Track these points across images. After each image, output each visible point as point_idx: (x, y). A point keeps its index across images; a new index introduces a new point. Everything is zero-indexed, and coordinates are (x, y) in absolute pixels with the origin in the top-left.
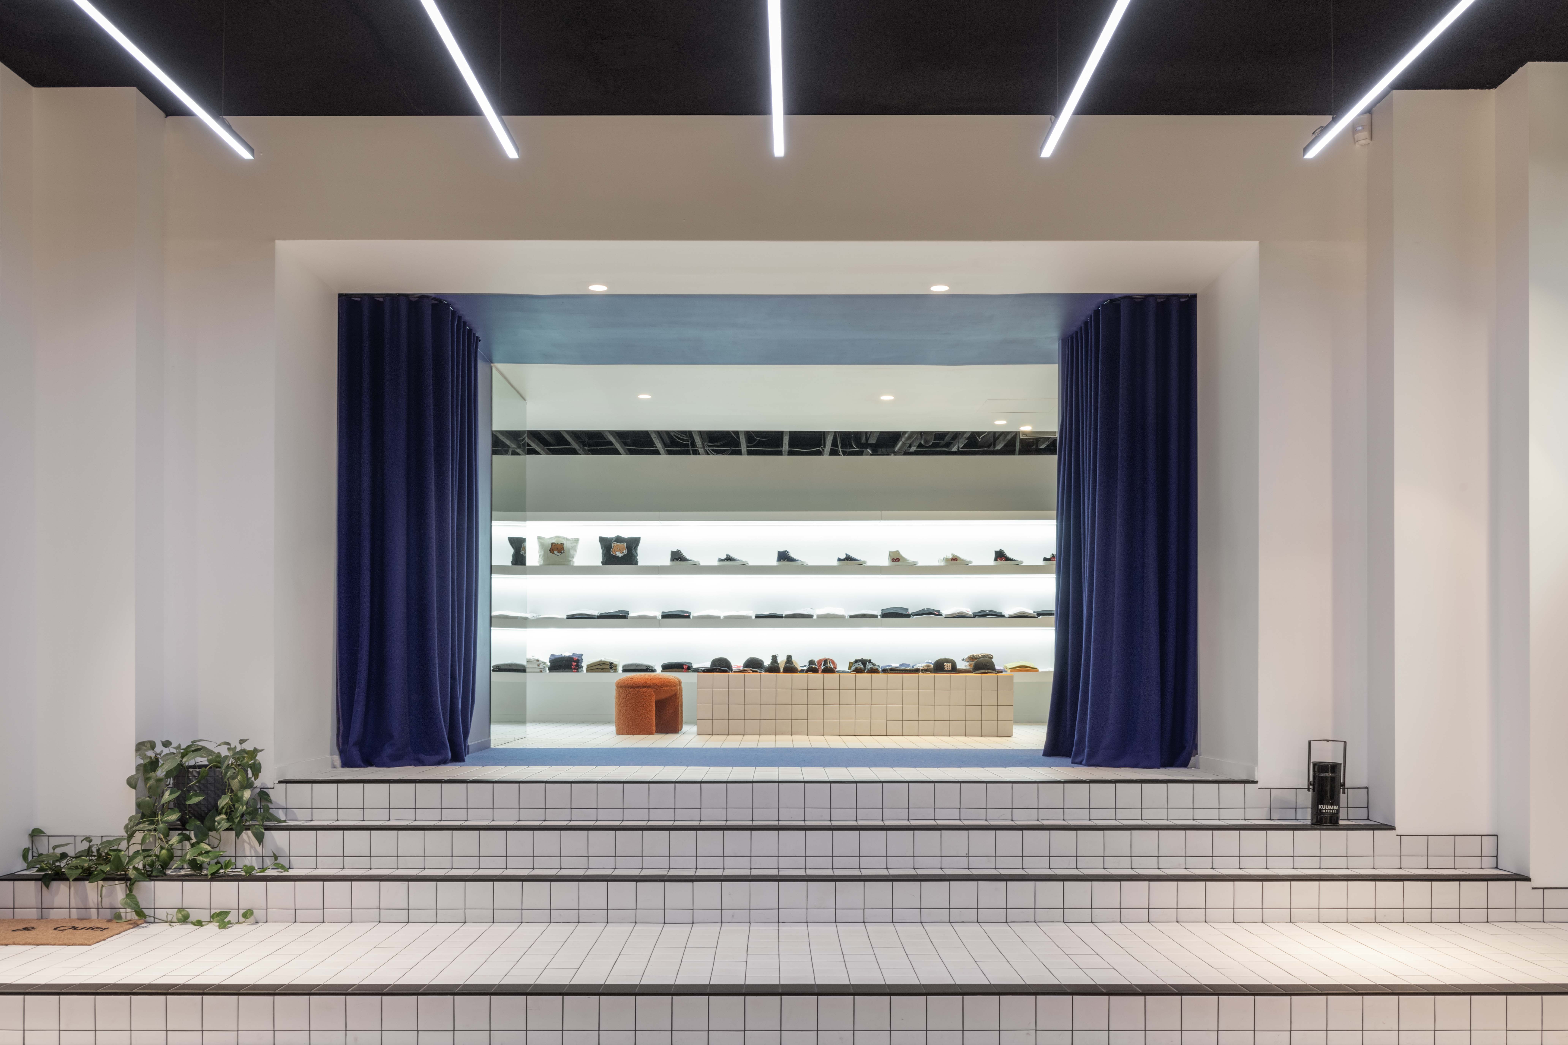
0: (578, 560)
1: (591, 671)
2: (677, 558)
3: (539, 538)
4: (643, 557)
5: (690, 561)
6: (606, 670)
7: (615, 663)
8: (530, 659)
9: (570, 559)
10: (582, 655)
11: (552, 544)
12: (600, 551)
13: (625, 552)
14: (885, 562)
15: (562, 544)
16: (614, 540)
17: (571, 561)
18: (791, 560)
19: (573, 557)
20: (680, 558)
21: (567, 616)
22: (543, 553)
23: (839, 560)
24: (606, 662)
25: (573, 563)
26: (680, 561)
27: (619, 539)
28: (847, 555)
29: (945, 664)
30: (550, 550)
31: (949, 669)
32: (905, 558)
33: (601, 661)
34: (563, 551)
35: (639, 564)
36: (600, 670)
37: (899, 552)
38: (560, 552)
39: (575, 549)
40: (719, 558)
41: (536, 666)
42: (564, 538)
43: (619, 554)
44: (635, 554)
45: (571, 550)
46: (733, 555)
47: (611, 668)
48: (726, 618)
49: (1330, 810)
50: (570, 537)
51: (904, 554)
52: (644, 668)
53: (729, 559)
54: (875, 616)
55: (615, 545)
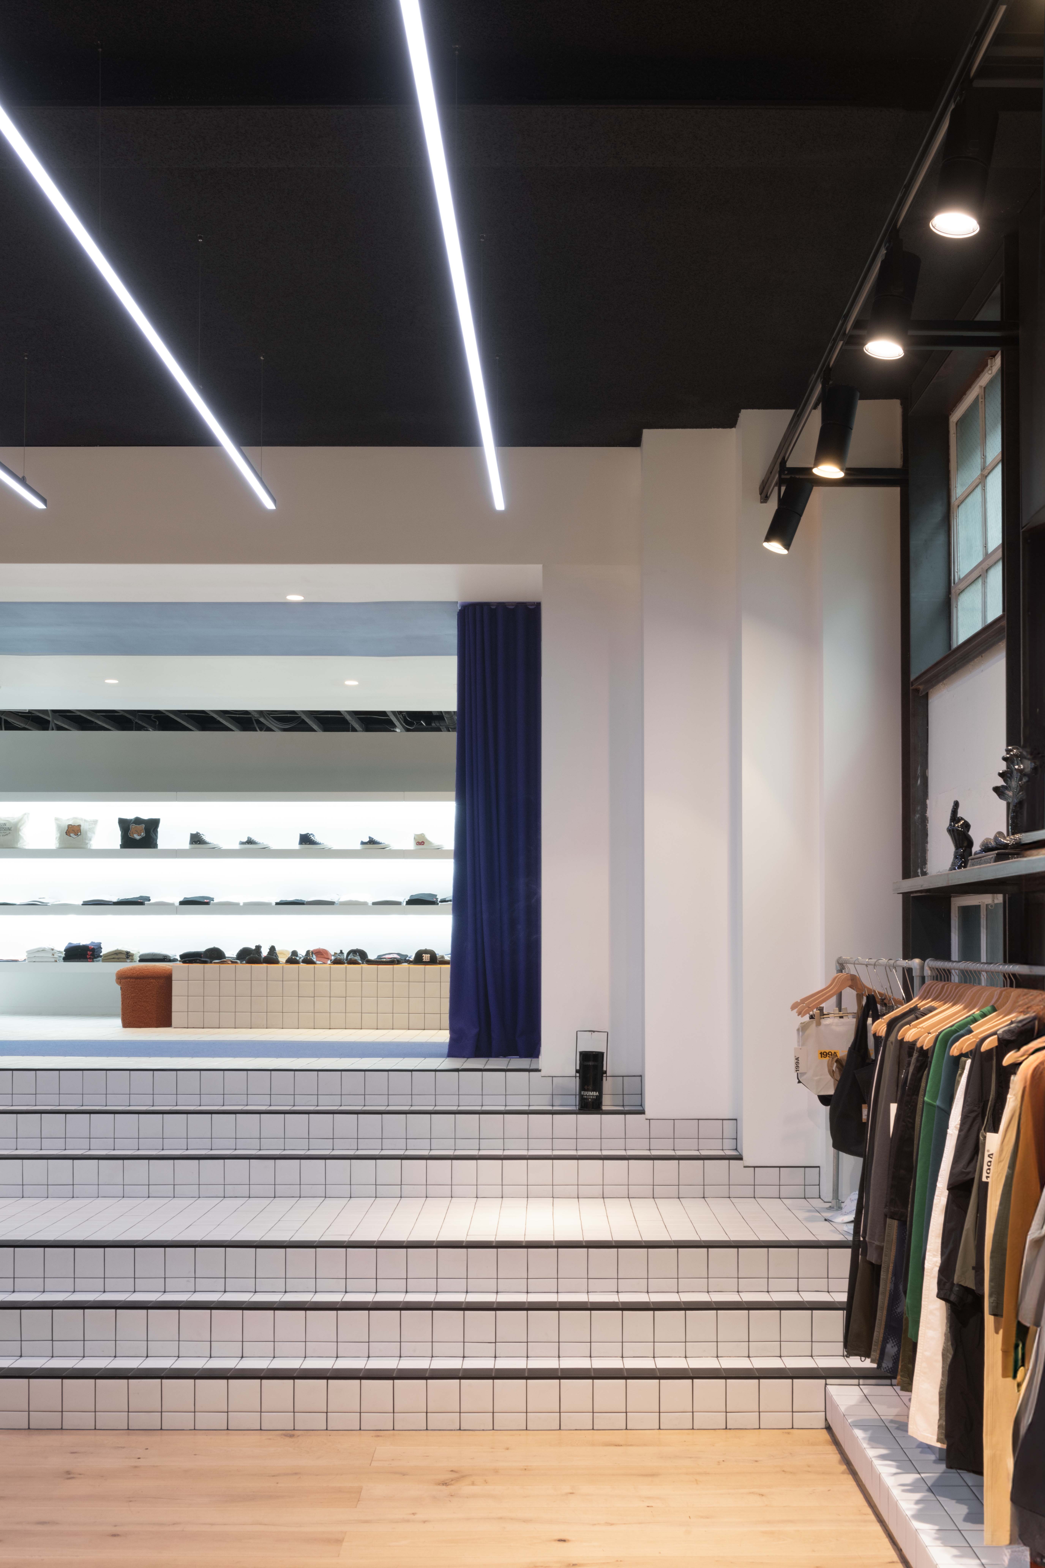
0: (96, 843)
1: (107, 960)
2: (196, 840)
3: (57, 819)
4: (164, 840)
5: (209, 844)
6: (122, 960)
7: (132, 952)
8: (45, 948)
9: (87, 842)
10: (101, 943)
11: (69, 826)
12: (120, 833)
13: (143, 834)
14: (411, 845)
15: (79, 826)
16: (132, 822)
17: (87, 843)
18: (313, 843)
19: (90, 840)
20: (198, 841)
21: (84, 902)
22: (59, 835)
23: (363, 843)
24: (122, 951)
25: (90, 846)
26: (199, 844)
27: (138, 821)
28: (370, 838)
29: (424, 955)
30: (66, 833)
31: (427, 960)
32: (430, 841)
33: (117, 950)
34: (79, 834)
35: (159, 847)
36: (115, 960)
37: (424, 835)
38: (76, 834)
39: (92, 830)
40: (240, 841)
41: (51, 956)
42: (82, 819)
43: (137, 837)
44: (155, 837)
45: (88, 832)
46: (255, 838)
47: (127, 958)
48: (246, 904)
49: (590, 1096)
50: (88, 819)
51: (430, 837)
52: (162, 958)
53: (250, 842)
54: (399, 903)
55: (133, 827)
